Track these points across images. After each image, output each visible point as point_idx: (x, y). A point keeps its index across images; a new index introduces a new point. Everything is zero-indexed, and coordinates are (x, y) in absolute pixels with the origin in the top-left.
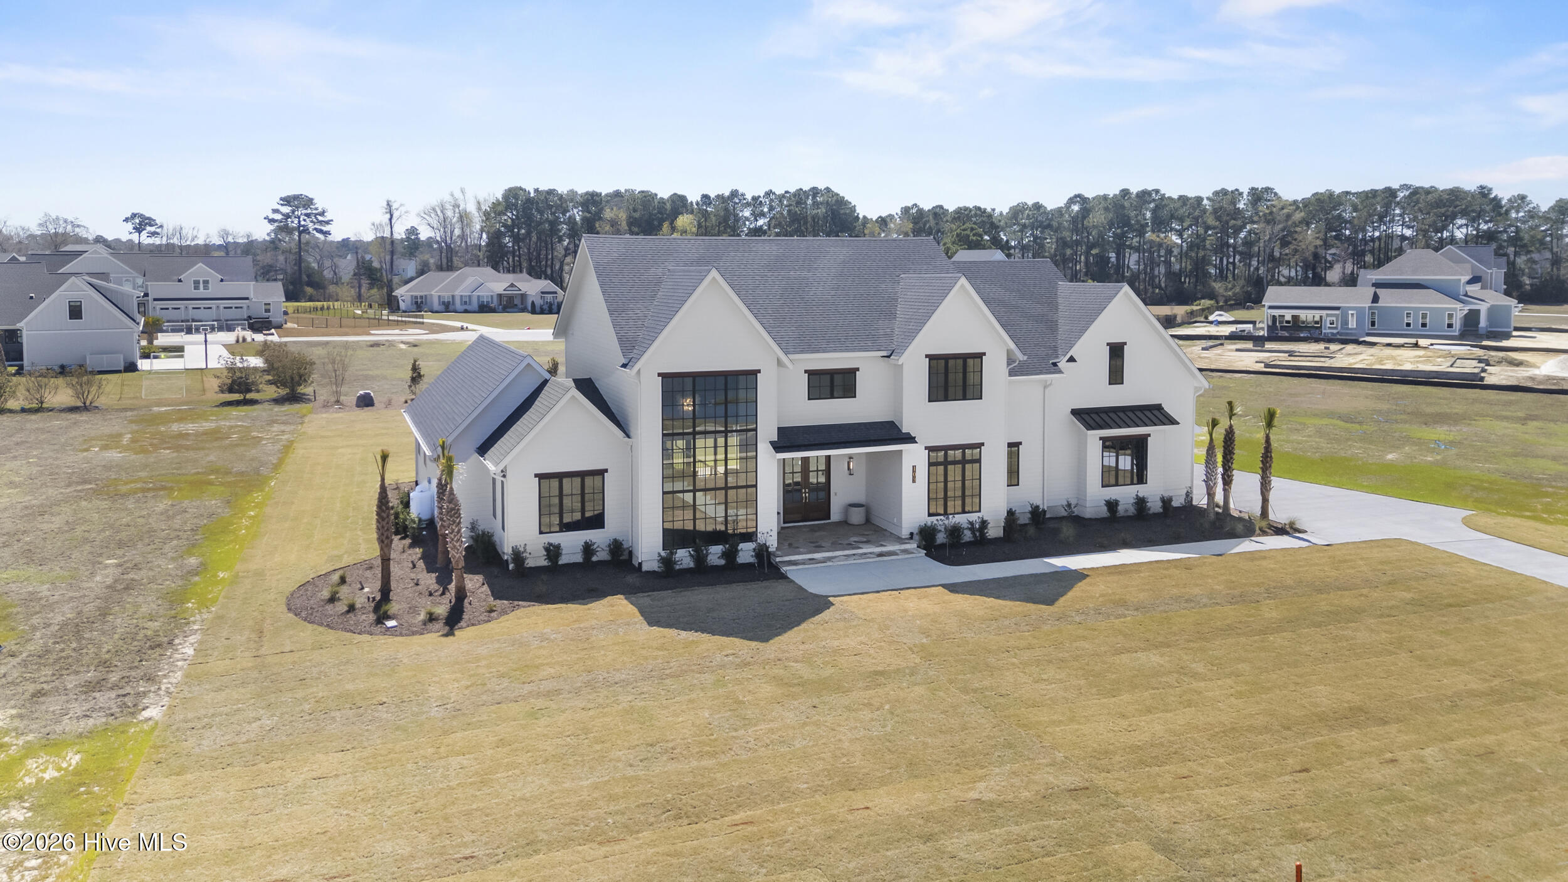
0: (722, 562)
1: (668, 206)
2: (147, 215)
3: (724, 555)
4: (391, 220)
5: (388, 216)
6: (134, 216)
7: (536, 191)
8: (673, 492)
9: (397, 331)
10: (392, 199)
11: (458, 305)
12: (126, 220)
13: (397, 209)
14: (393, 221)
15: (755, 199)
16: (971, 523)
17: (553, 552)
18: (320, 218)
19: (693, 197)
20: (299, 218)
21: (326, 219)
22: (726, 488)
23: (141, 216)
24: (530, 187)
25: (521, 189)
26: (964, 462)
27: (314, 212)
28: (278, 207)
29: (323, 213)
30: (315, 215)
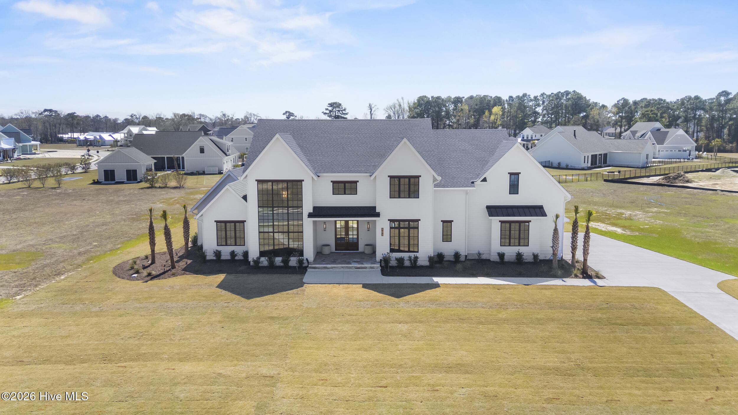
0: (282, 264)
1: (492, 102)
2: (291, 112)
3: (283, 261)
4: (371, 112)
5: (370, 110)
6: (286, 112)
7: (432, 97)
8: (264, 232)
10: (371, 103)
12: (284, 114)
13: (374, 107)
14: (372, 113)
15: (536, 98)
16: (410, 257)
17: (218, 254)
18: (344, 112)
19: (505, 97)
20: (335, 112)
21: (346, 112)
22: (288, 232)
23: (289, 112)
24: (429, 96)
25: (425, 97)
26: (409, 228)
27: (341, 109)
28: (328, 108)
29: (345, 110)
30: (342, 111)
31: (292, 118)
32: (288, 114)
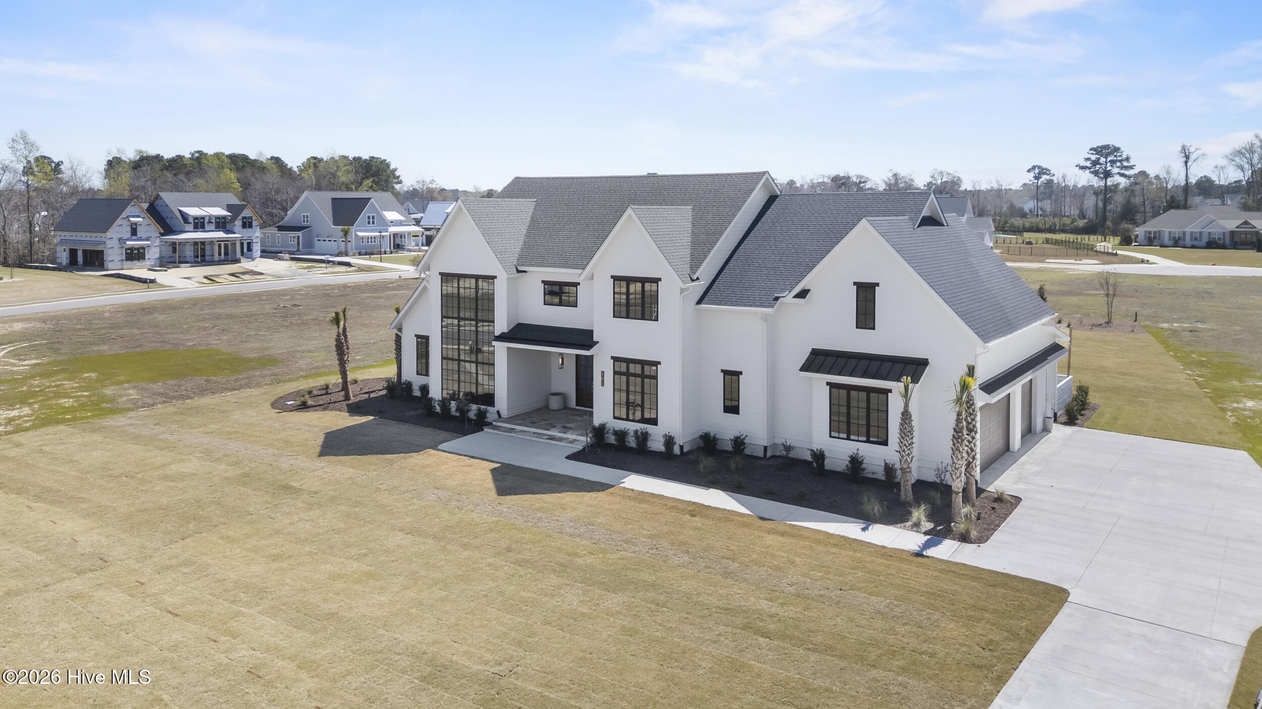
2: (1044, 167)
6: (1034, 168)
8: (448, 359)
9: (1072, 261)
11: (1188, 241)
12: (1029, 171)
14: (1189, 164)
16: (637, 432)
18: (1125, 164)
20: (1106, 164)
21: (1130, 164)
22: (477, 363)
23: (1039, 167)
26: (643, 376)
27: (1120, 158)
28: (1089, 156)
29: (1127, 159)
30: (1120, 161)
31: (1044, 178)
32: (1037, 171)
